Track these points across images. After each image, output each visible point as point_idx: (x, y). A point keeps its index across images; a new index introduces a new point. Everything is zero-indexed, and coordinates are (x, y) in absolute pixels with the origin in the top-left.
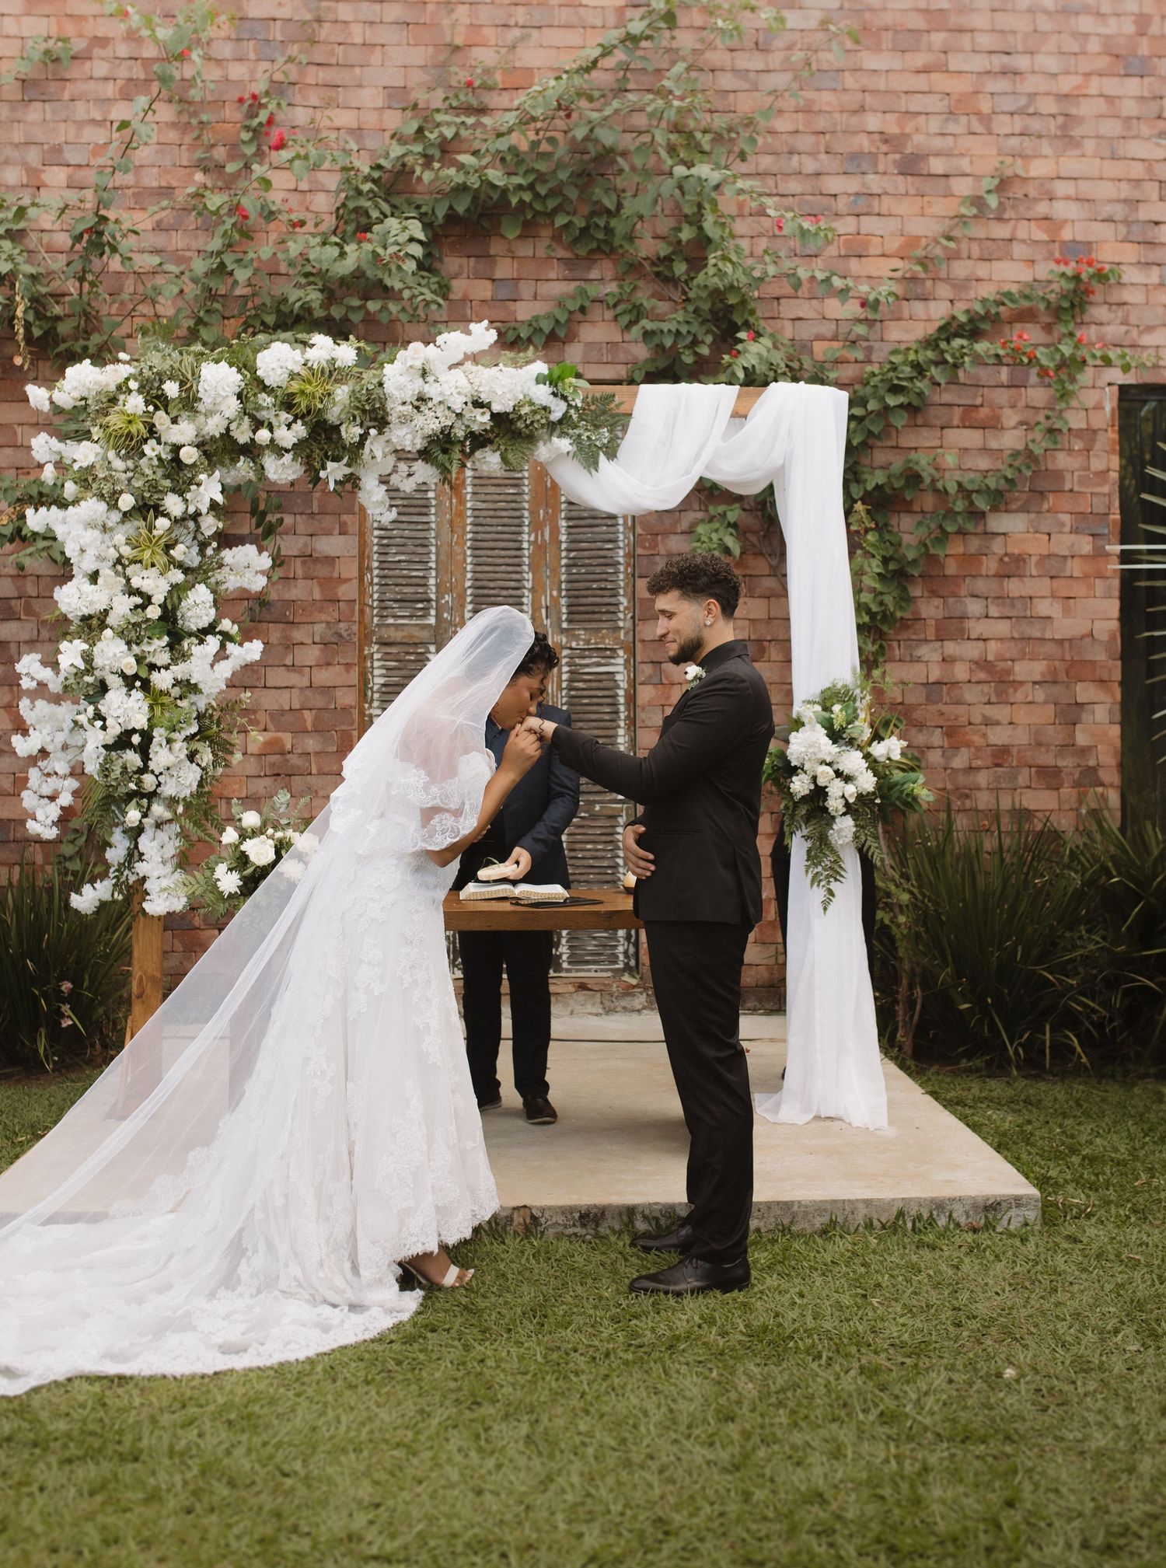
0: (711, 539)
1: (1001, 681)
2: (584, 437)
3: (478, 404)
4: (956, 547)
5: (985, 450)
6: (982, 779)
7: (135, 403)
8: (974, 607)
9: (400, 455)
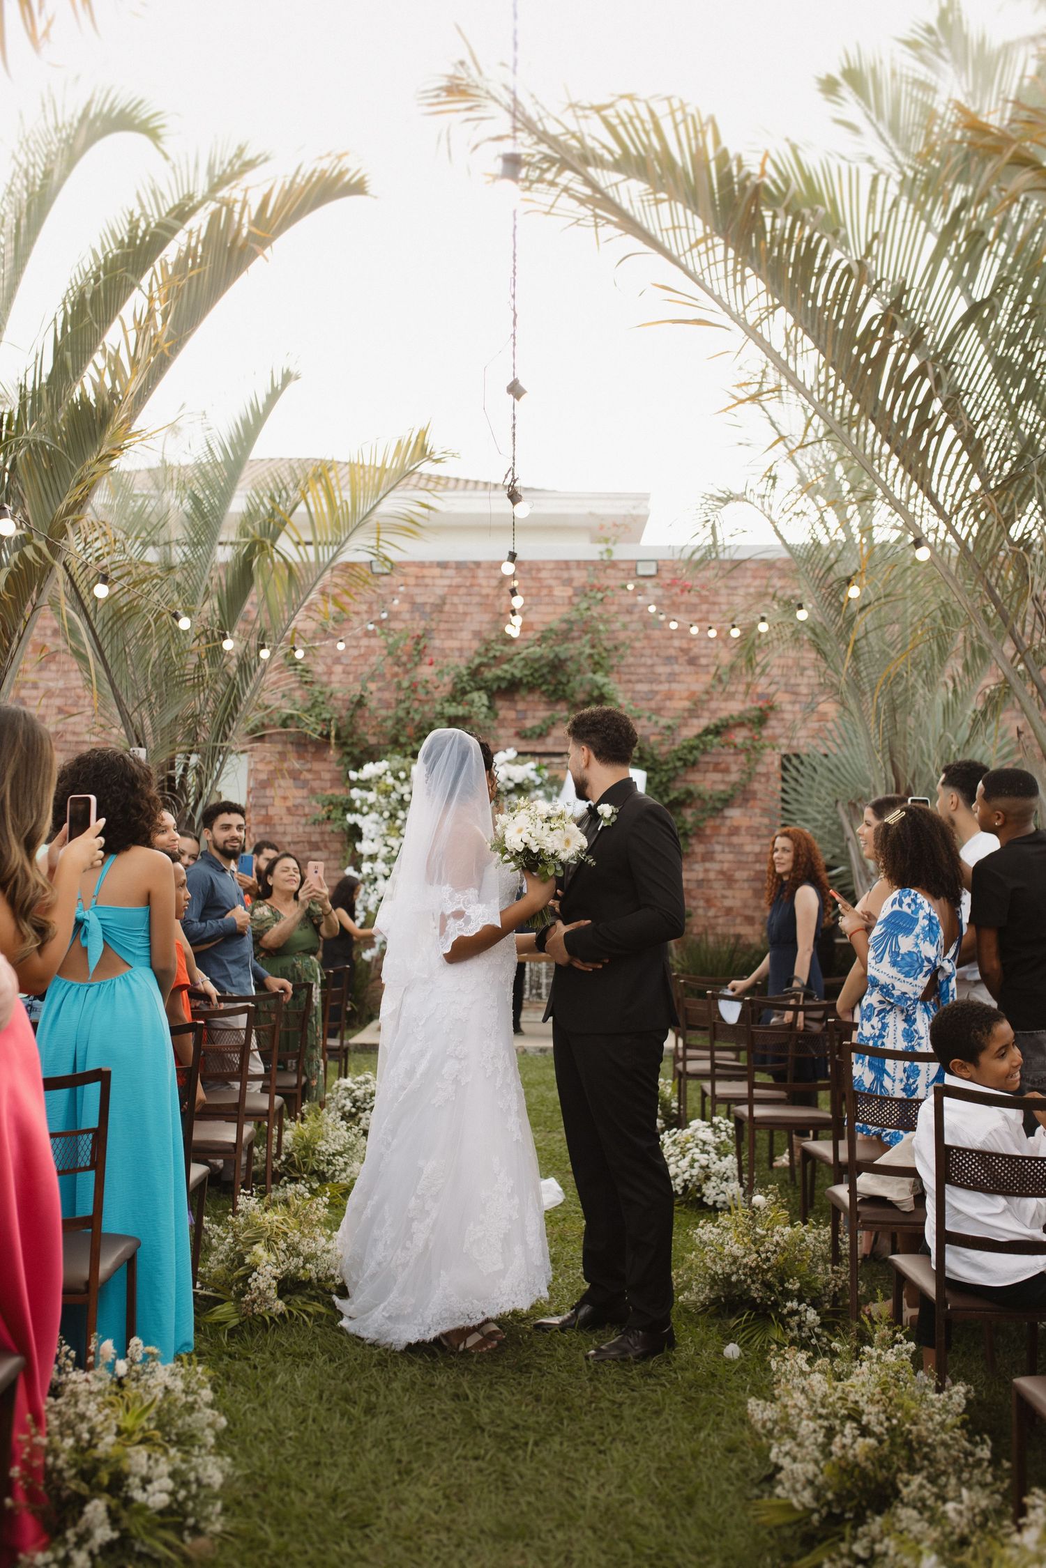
1: (729, 880)
4: (711, 823)
5: (723, 782)
6: (721, 921)
7: (390, 780)
8: (718, 848)
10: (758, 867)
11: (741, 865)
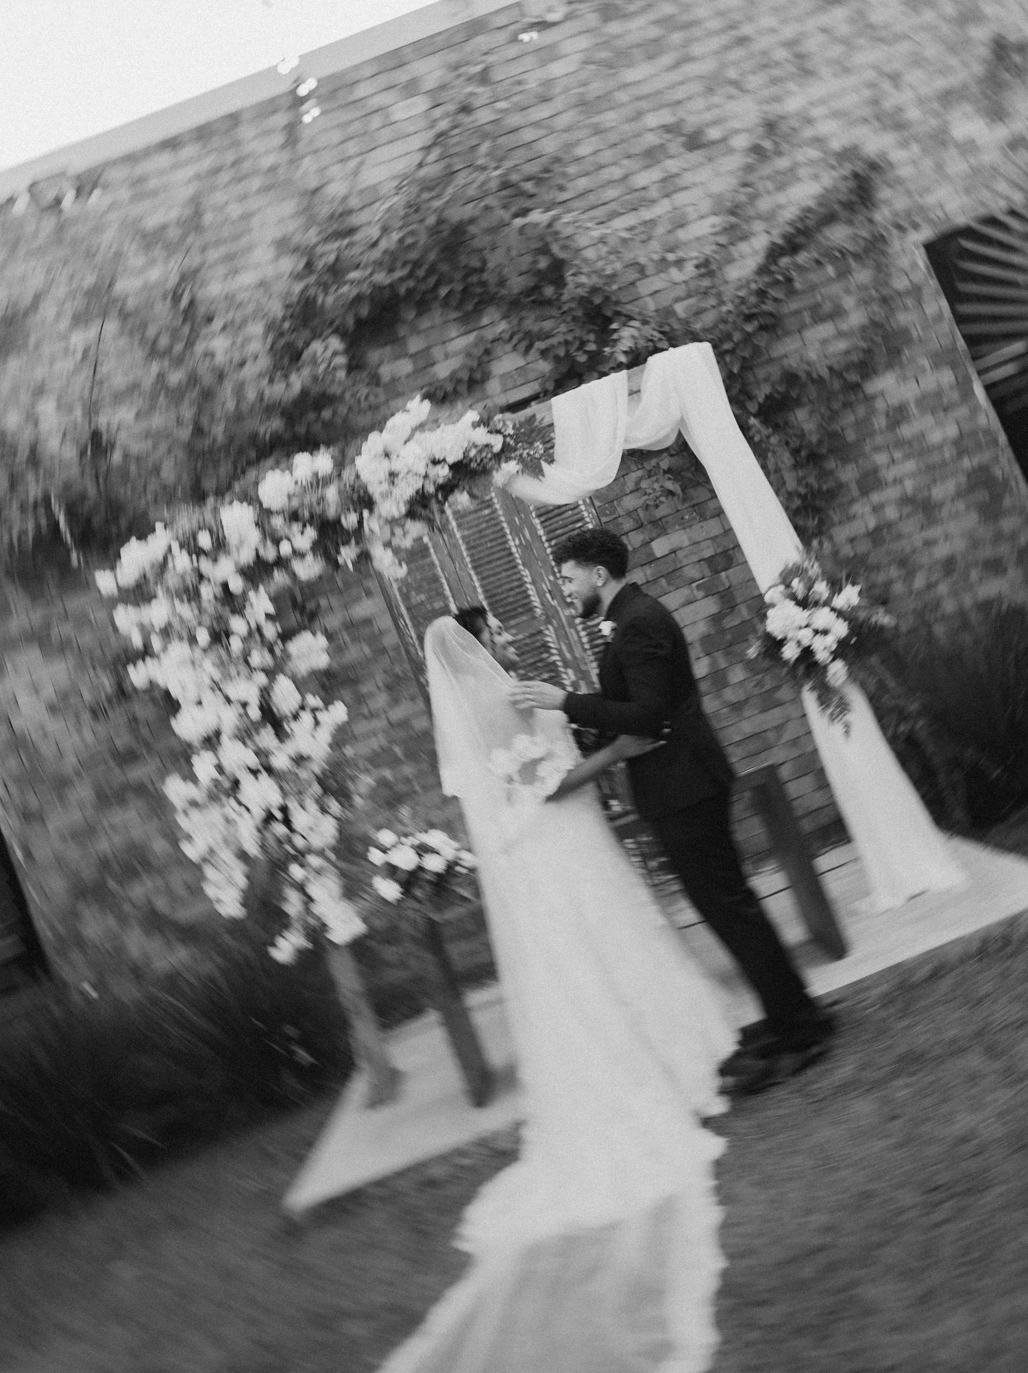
0: (654, 490)
1: (926, 508)
2: (525, 455)
3: (435, 462)
4: (849, 419)
5: (840, 334)
6: (941, 590)
7: (184, 564)
8: (881, 459)
9: (393, 522)
10: (966, 463)
11: (934, 472)
